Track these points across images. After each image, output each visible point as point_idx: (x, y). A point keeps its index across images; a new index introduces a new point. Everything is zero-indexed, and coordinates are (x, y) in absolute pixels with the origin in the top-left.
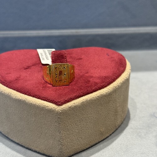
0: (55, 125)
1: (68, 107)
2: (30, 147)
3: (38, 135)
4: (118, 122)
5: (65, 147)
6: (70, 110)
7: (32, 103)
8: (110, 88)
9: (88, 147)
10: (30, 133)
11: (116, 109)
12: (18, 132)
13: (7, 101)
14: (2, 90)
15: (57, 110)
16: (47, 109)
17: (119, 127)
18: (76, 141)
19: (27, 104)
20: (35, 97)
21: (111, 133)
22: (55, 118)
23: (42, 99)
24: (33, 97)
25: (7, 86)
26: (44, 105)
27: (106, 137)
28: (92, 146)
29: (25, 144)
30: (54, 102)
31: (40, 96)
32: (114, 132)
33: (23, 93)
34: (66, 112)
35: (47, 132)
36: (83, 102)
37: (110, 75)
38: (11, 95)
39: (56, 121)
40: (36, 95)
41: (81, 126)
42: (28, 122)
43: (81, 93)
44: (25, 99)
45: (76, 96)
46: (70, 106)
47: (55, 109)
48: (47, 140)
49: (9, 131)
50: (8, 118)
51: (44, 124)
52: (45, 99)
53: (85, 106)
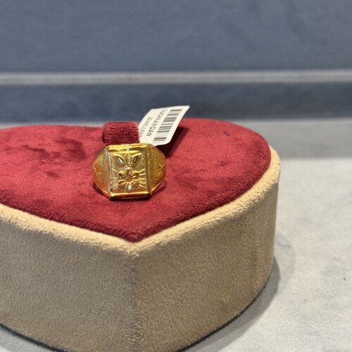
0: (124, 289)
1: (154, 245)
2: (61, 346)
3: (81, 314)
4: (257, 282)
5: (145, 340)
6: (158, 251)
7: (68, 239)
8: (241, 203)
9: (196, 340)
10: (61, 312)
11: (255, 252)
12: (31, 311)
13: (7, 238)
15: (129, 252)
16: (105, 251)
17: (259, 295)
18: (170, 327)
19: (57, 241)
20: (76, 225)
21: (243, 309)
22: (125, 271)
23: (92, 229)
24: (71, 224)
25: (5, 204)
26: (98, 241)
27: (232, 317)
28: (203, 339)
29: (49, 338)
30: (121, 233)
31: (88, 222)
32: (249, 305)
33: (46, 218)
34: (150, 256)
35: (103, 306)
36: (186, 233)
37: (240, 174)
38: (16, 223)
39: (127, 277)
40: (79, 221)
41: (180, 291)
42: (58, 286)
43: (181, 214)
44: (52, 231)
45: (170, 221)
46: (157, 242)
47: (125, 249)
48: (103, 324)
49: (8, 310)
50: (7, 278)
51: (97, 288)
52: (99, 228)
53: (190, 243)
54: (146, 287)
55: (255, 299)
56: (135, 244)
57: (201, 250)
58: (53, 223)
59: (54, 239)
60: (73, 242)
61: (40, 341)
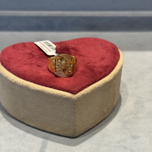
0: (71, 111)
2: (46, 129)
3: (54, 119)
4: (115, 102)
5: (78, 128)
6: (83, 97)
7: (50, 93)
8: (111, 76)
9: (94, 125)
10: (46, 118)
11: (115, 92)
12: (34, 118)
13: (25, 92)
14: (19, 83)
15: (73, 98)
16: (64, 98)
18: (86, 122)
20: (52, 88)
22: (71, 105)
23: (58, 89)
24: (50, 87)
25: (23, 79)
26: (61, 94)
27: (107, 116)
28: (97, 125)
29: (41, 127)
30: (70, 91)
31: (56, 87)
32: (112, 111)
33: (40, 85)
34: (80, 99)
35: (63, 116)
36: (92, 89)
37: (110, 64)
38: (29, 87)
39: (72, 107)
40: (53, 86)
41: (90, 110)
42: (45, 109)
43: (90, 82)
45: (87, 85)
46: (83, 94)
47: (71, 97)
48: (62, 123)
49: (25, 117)
50: (24, 106)
51: (60, 110)
52: (61, 89)
53: (94, 93)
54: (79, 110)
55: (114, 108)
56: (75, 95)
57: (97, 94)
58: (43, 87)
59: (44, 93)
61: (38, 128)
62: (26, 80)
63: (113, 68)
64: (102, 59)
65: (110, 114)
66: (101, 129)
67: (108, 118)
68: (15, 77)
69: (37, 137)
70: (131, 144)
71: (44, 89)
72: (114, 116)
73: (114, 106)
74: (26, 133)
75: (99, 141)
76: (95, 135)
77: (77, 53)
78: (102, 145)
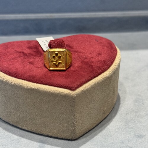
0: (70, 109)
1: (81, 91)
2: (42, 133)
4: (115, 100)
5: (78, 128)
6: (83, 94)
7: (46, 91)
8: (110, 71)
9: (95, 126)
10: (42, 120)
11: (114, 89)
12: (29, 120)
13: (18, 91)
14: (11, 81)
15: (72, 95)
16: (62, 95)
18: (86, 122)
19: (41, 92)
20: (48, 85)
21: (110, 112)
23: (55, 86)
24: (46, 84)
25: (15, 77)
26: (59, 91)
27: (107, 115)
28: (97, 125)
29: (37, 130)
30: (68, 87)
31: (53, 83)
32: (112, 110)
33: (35, 82)
34: (80, 96)
35: (61, 117)
36: (92, 85)
38: (22, 85)
39: (71, 104)
40: (49, 83)
41: (90, 108)
42: (41, 110)
43: (89, 77)
44: (38, 88)
45: (86, 80)
46: (82, 90)
47: (70, 94)
48: (60, 123)
49: (18, 120)
50: (17, 107)
51: (58, 109)
52: (58, 86)
53: (94, 89)
54: (78, 108)
55: (114, 107)
56: (74, 91)
57: (98, 91)
58: (38, 84)
59: (39, 91)
60: (48, 92)
61: (33, 131)
62: (19, 78)
63: (112, 63)
64: (99, 54)
65: (110, 113)
66: (102, 130)
67: (108, 117)
68: (6, 75)
69: (33, 142)
70: (136, 144)
71: (39, 87)
72: (115, 116)
73: (114, 104)
74: (20, 137)
75: (102, 142)
76: (96, 136)
77: (72, 49)
78: (105, 146)
